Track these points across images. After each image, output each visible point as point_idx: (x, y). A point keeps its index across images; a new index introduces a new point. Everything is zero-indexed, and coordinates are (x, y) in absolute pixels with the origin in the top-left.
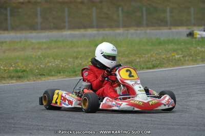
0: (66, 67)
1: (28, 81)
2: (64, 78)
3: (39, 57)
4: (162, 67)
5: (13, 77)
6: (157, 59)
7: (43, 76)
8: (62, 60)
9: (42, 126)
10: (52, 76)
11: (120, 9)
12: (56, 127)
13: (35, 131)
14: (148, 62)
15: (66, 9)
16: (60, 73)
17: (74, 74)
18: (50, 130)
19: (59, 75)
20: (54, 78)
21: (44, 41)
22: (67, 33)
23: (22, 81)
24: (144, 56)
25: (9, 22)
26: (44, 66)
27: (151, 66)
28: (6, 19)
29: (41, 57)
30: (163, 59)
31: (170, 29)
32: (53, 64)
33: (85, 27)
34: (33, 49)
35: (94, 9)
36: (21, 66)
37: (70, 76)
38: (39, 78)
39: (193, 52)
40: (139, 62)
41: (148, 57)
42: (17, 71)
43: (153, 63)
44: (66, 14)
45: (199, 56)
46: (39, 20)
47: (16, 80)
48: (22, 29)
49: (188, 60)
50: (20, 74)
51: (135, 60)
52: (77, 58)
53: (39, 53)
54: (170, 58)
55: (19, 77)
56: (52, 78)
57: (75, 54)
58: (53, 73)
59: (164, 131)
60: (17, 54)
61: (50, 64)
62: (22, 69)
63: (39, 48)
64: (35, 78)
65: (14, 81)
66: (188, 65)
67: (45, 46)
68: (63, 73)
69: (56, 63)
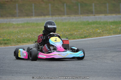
0: (33, 38)
1: (11, 46)
2: (32, 44)
3: (17, 32)
4: (90, 37)
5: (2, 43)
6: (87, 33)
7: (20, 43)
8: (31, 34)
9: (19, 71)
10: (25, 43)
11: (65, 4)
12: (28, 71)
14: (82, 34)
15: (33, 5)
18: (24, 73)
19: (29, 42)
20: (26, 44)
21: (20, 23)
22: (34, 18)
23: (7, 46)
24: (79, 31)
26: (20, 37)
27: (83, 37)
29: (18, 32)
30: (91, 32)
31: (94, 16)
32: (26, 36)
33: (44, 15)
34: (14, 27)
35: (50, 5)
36: (7, 37)
38: (18, 44)
39: (108, 28)
40: (76, 34)
41: (82, 31)
42: (4, 40)
43: (85, 35)
44: (33, 7)
45: (112, 31)
46: (17, 11)
47: (4, 45)
48: (7, 17)
49: (105, 33)
50: (6, 42)
51: (74, 33)
53: (18, 29)
54: (95, 32)
55: (6, 44)
56: (25, 44)
57: (38, 30)
58: (26, 41)
59: (91, 73)
60: (4, 30)
61: (24, 36)
62: (7, 39)
63: (17, 27)
64: (15, 44)
65: (3, 46)
66: (105, 36)
67: (21, 26)
68: (32, 41)
69: (28, 35)
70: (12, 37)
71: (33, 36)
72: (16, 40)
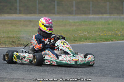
0: (90, 37)
2: (89, 43)
7: (77, 41)
8: (88, 32)
9: (75, 70)
10: (82, 41)
13: (71, 73)
15: (91, 3)
16: (87, 40)
17: (95, 41)
18: (80, 73)
19: (86, 41)
20: (83, 42)
21: (77, 21)
22: (91, 16)
25: (56, 9)
26: (77, 35)
28: (54, 8)
29: (75, 30)
32: (83, 35)
33: (102, 14)
34: (70, 25)
37: (92, 42)
38: (74, 43)
44: (91, 5)
46: (74, 9)
52: (97, 31)
53: (75, 27)
56: (81, 43)
57: (96, 29)
58: (83, 40)
63: (74, 25)
68: (89, 40)
69: (84, 34)
70: (68, 35)
71: (91, 35)
72: (73, 39)
